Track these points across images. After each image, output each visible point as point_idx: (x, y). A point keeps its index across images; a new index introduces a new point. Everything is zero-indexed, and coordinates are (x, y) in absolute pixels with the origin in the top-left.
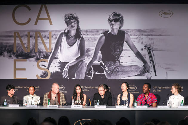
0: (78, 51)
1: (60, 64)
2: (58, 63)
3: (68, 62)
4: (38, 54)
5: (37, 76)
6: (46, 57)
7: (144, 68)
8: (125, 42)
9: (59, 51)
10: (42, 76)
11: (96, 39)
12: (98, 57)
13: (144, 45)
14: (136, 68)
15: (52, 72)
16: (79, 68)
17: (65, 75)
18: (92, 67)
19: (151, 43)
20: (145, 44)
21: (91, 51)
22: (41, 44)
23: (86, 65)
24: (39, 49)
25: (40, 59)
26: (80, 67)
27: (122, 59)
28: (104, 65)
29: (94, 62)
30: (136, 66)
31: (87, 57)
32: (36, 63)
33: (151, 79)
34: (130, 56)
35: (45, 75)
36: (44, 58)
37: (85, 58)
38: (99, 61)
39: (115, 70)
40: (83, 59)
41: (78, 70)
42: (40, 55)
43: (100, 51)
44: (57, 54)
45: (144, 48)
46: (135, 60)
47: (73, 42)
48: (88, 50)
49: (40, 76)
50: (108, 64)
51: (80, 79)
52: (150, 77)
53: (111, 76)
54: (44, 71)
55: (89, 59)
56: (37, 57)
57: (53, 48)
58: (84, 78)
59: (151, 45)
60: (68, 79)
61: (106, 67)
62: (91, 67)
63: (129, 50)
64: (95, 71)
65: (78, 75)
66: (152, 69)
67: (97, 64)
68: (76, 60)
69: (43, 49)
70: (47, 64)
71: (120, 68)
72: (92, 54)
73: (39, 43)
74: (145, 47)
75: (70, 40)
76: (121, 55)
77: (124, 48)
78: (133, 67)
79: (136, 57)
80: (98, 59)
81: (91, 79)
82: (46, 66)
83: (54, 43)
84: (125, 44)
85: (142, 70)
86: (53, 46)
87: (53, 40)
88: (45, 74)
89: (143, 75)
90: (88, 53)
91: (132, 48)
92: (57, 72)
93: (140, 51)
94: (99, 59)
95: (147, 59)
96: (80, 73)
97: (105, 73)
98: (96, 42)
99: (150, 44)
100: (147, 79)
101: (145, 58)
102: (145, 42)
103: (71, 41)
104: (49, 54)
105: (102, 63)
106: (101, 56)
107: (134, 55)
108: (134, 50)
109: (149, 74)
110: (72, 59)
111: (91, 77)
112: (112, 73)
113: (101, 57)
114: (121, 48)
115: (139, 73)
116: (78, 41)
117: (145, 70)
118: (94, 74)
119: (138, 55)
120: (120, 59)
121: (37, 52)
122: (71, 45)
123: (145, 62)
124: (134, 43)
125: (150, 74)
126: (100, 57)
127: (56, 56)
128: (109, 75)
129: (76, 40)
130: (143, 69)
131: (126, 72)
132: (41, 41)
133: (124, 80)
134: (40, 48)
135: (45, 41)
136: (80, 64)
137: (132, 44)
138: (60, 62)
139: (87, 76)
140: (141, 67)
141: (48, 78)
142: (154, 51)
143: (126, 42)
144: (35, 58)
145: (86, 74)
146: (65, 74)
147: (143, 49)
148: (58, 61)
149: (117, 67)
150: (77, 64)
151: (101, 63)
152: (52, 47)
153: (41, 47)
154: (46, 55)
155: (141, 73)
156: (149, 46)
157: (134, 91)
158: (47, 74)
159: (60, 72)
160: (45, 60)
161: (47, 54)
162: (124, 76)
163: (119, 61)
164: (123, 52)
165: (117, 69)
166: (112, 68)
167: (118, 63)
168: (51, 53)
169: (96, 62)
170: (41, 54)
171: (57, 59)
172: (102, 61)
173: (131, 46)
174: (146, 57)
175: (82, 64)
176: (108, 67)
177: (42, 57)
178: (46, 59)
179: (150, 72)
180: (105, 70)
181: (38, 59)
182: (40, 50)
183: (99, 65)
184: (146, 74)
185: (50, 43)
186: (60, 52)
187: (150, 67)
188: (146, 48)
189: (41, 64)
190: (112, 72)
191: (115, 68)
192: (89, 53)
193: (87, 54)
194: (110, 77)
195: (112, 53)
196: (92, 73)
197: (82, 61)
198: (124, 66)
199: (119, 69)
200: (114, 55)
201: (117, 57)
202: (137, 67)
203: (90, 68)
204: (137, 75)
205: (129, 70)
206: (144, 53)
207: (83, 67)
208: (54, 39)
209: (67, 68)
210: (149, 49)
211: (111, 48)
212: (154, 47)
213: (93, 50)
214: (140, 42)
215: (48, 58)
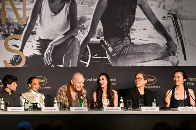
0: (67, 23)
1: (39, 43)
2: (37, 41)
3: (51, 39)
4: (6, 27)
5: (5, 62)
6: (18, 31)
7: (167, 48)
8: (138, 6)
9: (38, 22)
10: (13, 62)
11: (94, 2)
12: (97, 32)
13: (167, 10)
14: (156, 48)
15: (28, 56)
16: (68, 48)
17: (48, 61)
18: (88, 46)
19: (179, 8)
20: (169, 9)
21: (86, 22)
22: (10, 11)
23: (79, 44)
24: (7, 19)
25: (9, 35)
26: (71, 47)
27: (133, 34)
28: (106, 43)
29: (91, 40)
30: (156, 44)
31: (81, 31)
32: (3, 41)
33: (179, 65)
34: (145, 29)
35: (17, 61)
36: (15, 34)
37: (78, 33)
38: (98, 38)
39: (123, 51)
40: (75, 34)
41: (68, 52)
42: (8, 29)
43: (100, 22)
44: (35, 27)
45: (166, 15)
46: (153, 36)
47: (59, 6)
48: (83, 20)
49: (10, 62)
50: (112, 41)
51: (70, 66)
52: (176, 62)
53: (118, 62)
54: (15, 54)
55: (84, 34)
56: (5, 32)
57: (28, 17)
58: (76, 65)
59: (177, 11)
60: (52, 66)
61: (110, 47)
62: (87, 48)
63: (144, 19)
64: (93, 54)
65: (67, 61)
66: (179, 50)
67: (96, 43)
68: (63, 36)
69: (13, 19)
70: (19, 43)
71: (130, 48)
72: (88, 26)
73: (7, 8)
74: (168, 13)
75: (54, 4)
76: (132, 27)
77: (136, 16)
78: (151, 46)
79: (155, 31)
80: (96, 34)
81: (87, 66)
82: (18, 47)
83: (31, 8)
84: (138, 10)
85: (164, 51)
86: (29, 14)
87: (28, 4)
88: (17, 59)
89: (166, 59)
90: (82, 25)
91: (150, 15)
92: (35, 56)
93: (162, 21)
94: (99, 34)
95: (172, 33)
96: (70, 57)
97: (108, 57)
98: (94, 7)
99: (175, 9)
100: (171, 65)
101: (169, 31)
102: (169, 6)
103: (57, 5)
104: (23, 27)
105: (104, 40)
106: (102, 28)
107: (152, 27)
108: (152, 18)
109: (175, 57)
110: (58, 35)
111: (87, 63)
112: (118, 57)
113: (102, 31)
114: (132, 16)
115: (160, 57)
116: (67, 6)
117: (169, 51)
118: (91, 59)
119: (158, 27)
120: (130, 33)
121: (4, 23)
122: (56, 11)
123: (168, 38)
124: (151, 7)
125: (177, 57)
126: (100, 31)
127: (33, 30)
128: (114, 59)
129: (63, 4)
130: (165, 49)
131: (140, 54)
132: (10, 7)
133: (136, 67)
134: (9, 17)
135: (17, 6)
136: (70, 43)
137: (148, 9)
138: (40, 40)
139: (81, 61)
140: (162, 46)
141: (21, 65)
142: (182, 19)
143: (140, 5)
144: (2, 33)
145: (80, 58)
146: (47, 58)
147: (166, 17)
148: (36, 37)
149: (127, 46)
150: (65, 42)
151: (102, 41)
152: (27, 15)
153: (11, 15)
154: (18, 29)
155: (162, 57)
156: (174, 13)
157: (153, 85)
158: (21, 59)
159: (40, 55)
160: (16, 36)
161: (19, 27)
162: (137, 61)
163: (129, 37)
164: (135, 22)
165: (127, 49)
166: (119, 47)
167: (128, 41)
168: (25, 25)
169: (94, 40)
170: (11, 27)
171: (35, 35)
172: (103, 38)
173: (148, 12)
174: (170, 29)
175: (74, 42)
176: (113, 47)
177: (12, 33)
178: (18, 35)
179: (177, 54)
180: (108, 51)
181: (6, 36)
182: (9, 21)
183: (99, 44)
184: (169, 57)
185: (25, 10)
186: (39, 24)
187: (176, 46)
188: (171, 15)
189: (11, 42)
190: (120, 55)
191: (123, 49)
192: (84, 24)
193: (80, 26)
194: (116, 62)
195: (118, 24)
196: (88, 57)
197: (73, 37)
198: (137, 46)
199: (130, 50)
200: (121, 27)
201: (126, 30)
202: (156, 46)
203: (85, 48)
204: (157, 59)
205: (145, 51)
206: (167, 23)
207: (75, 47)
208: (30, 3)
209: (51, 49)
210: (175, 18)
211: (117, 16)
212: (183, 14)
213: (89, 19)
214: (162, 7)
215: (21, 34)
